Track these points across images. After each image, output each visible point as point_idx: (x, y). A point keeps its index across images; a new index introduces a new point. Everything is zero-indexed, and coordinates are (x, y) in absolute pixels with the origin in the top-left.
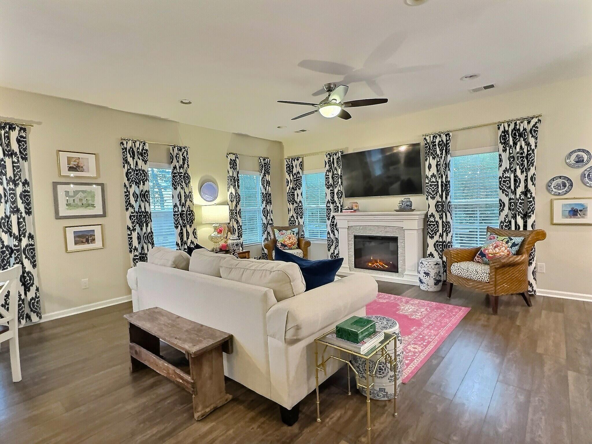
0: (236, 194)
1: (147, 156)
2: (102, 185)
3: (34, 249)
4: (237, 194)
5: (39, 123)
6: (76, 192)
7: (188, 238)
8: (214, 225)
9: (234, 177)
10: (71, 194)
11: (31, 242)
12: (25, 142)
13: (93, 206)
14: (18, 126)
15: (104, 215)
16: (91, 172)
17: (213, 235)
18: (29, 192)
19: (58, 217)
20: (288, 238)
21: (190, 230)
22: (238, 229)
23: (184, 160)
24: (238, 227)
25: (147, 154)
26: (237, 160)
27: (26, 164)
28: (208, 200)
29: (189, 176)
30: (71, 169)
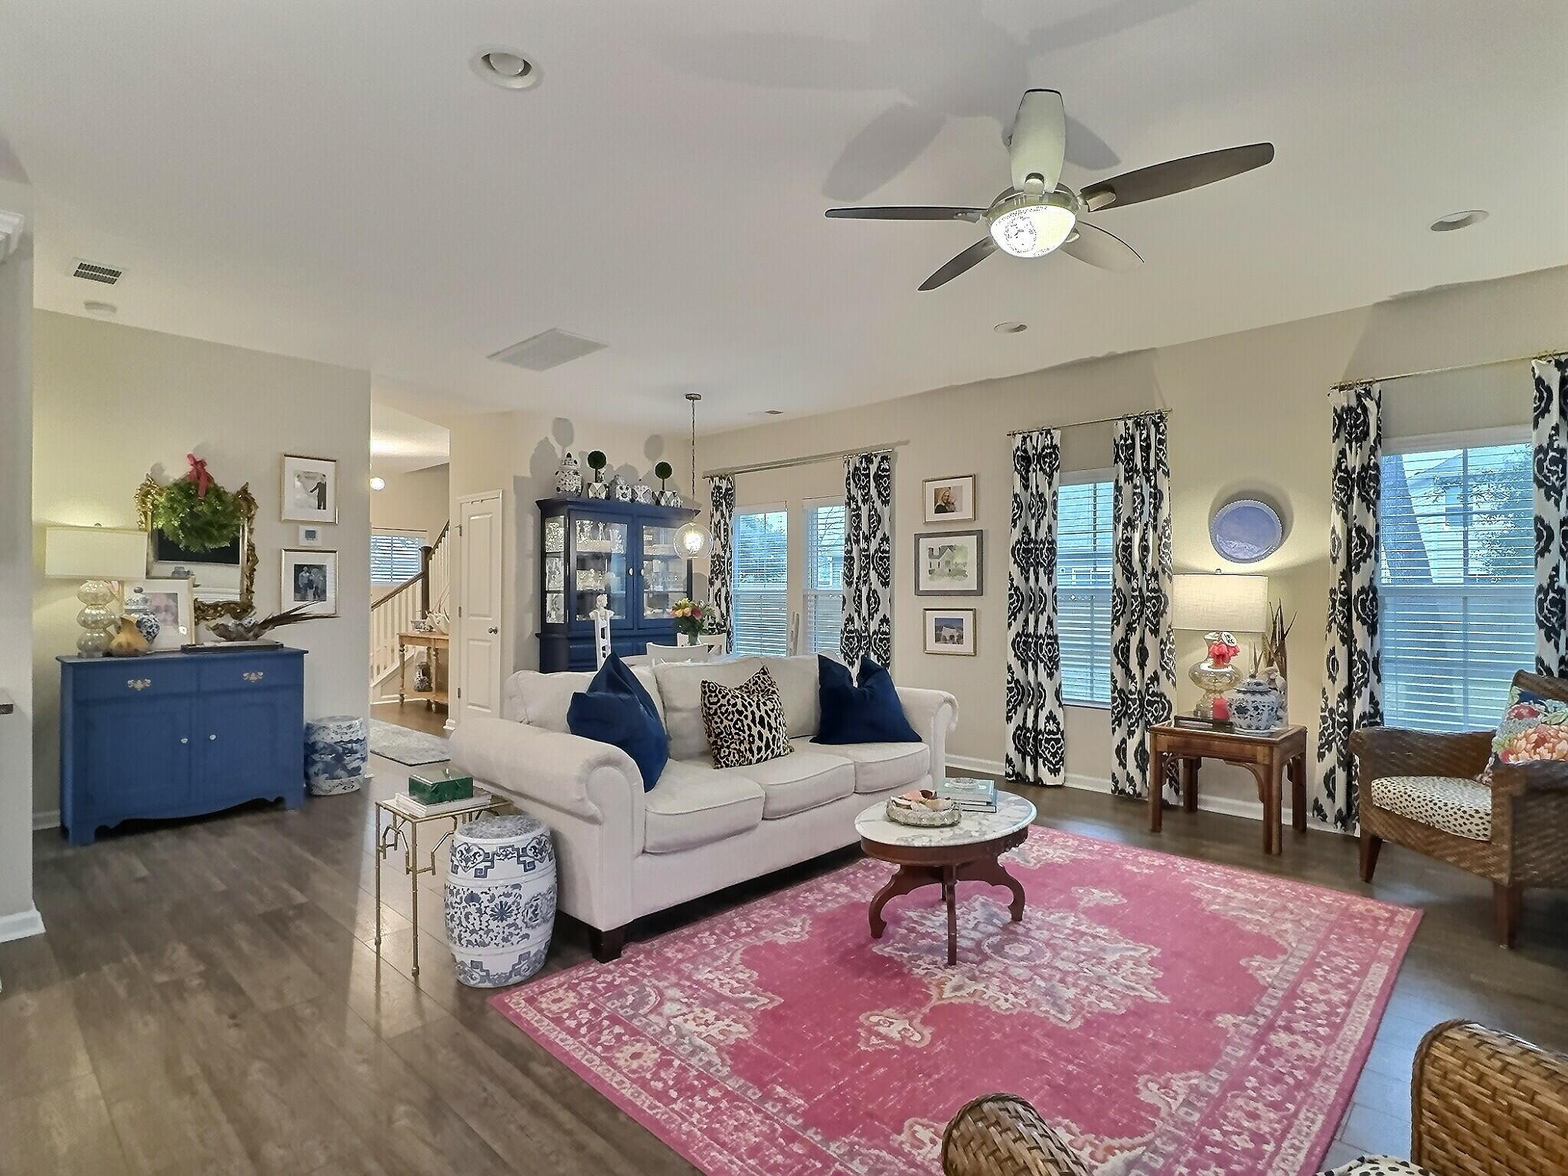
0: (1349, 532)
1: (1056, 459)
2: (980, 534)
3: (888, 640)
4: (1354, 534)
5: (906, 443)
6: (942, 550)
7: (1142, 665)
8: (1208, 637)
9: (1346, 471)
10: (936, 553)
11: (885, 628)
12: (888, 477)
13: (963, 573)
14: (876, 457)
15: (980, 592)
16: (965, 511)
17: (1205, 667)
18: (888, 552)
19: (919, 593)
20: (1535, 737)
21: (1151, 642)
22: (1351, 664)
23: (1146, 449)
24: (1350, 654)
25: (1056, 455)
26: (1370, 404)
27: (887, 509)
28: (1241, 556)
29: (1160, 492)
30: (940, 510)
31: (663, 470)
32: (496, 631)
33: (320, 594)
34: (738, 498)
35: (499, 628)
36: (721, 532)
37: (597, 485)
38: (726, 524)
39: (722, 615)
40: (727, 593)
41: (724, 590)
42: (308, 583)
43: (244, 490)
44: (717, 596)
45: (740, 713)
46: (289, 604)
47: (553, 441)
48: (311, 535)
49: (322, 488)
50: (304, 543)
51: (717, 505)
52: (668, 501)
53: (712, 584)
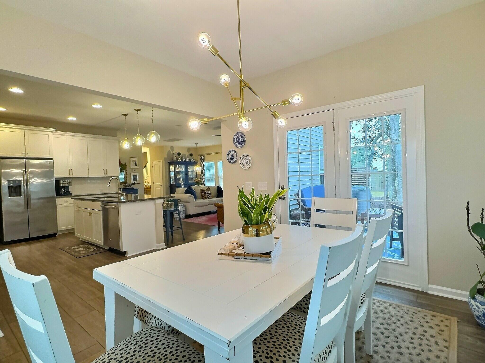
31: (191, 155)
32: (161, 186)
33: (136, 180)
34: (205, 160)
35: (162, 185)
36: (203, 166)
37: (179, 159)
38: (203, 164)
39: (203, 181)
40: (204, 177)
41: (203, 177)
42: (135, 178)
43: (125, 164)
44: (202, 178)
45: (206, 193)
46: (132, 182)
47: (170, 151)
48: (135, 170)
49: (136, 162)
50: (134, 172)
51: (201, 161)
52: (192, 160)
53: (201, 176)
